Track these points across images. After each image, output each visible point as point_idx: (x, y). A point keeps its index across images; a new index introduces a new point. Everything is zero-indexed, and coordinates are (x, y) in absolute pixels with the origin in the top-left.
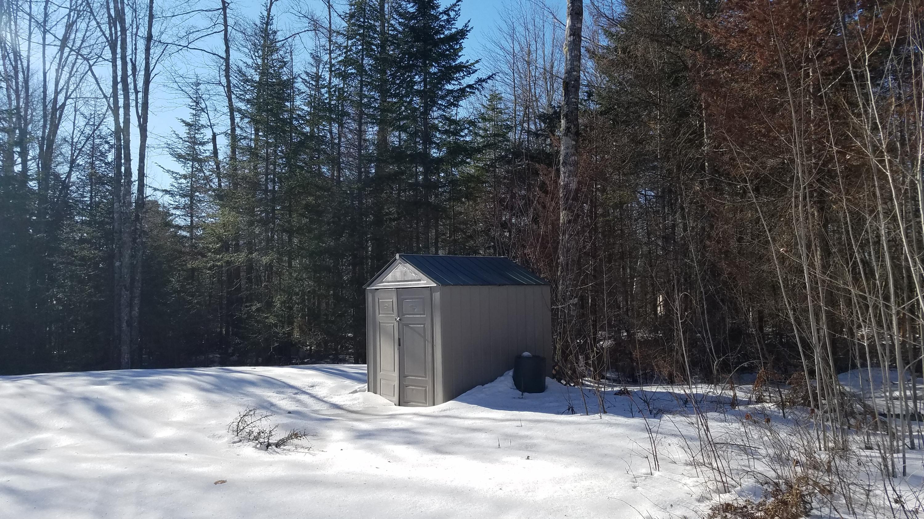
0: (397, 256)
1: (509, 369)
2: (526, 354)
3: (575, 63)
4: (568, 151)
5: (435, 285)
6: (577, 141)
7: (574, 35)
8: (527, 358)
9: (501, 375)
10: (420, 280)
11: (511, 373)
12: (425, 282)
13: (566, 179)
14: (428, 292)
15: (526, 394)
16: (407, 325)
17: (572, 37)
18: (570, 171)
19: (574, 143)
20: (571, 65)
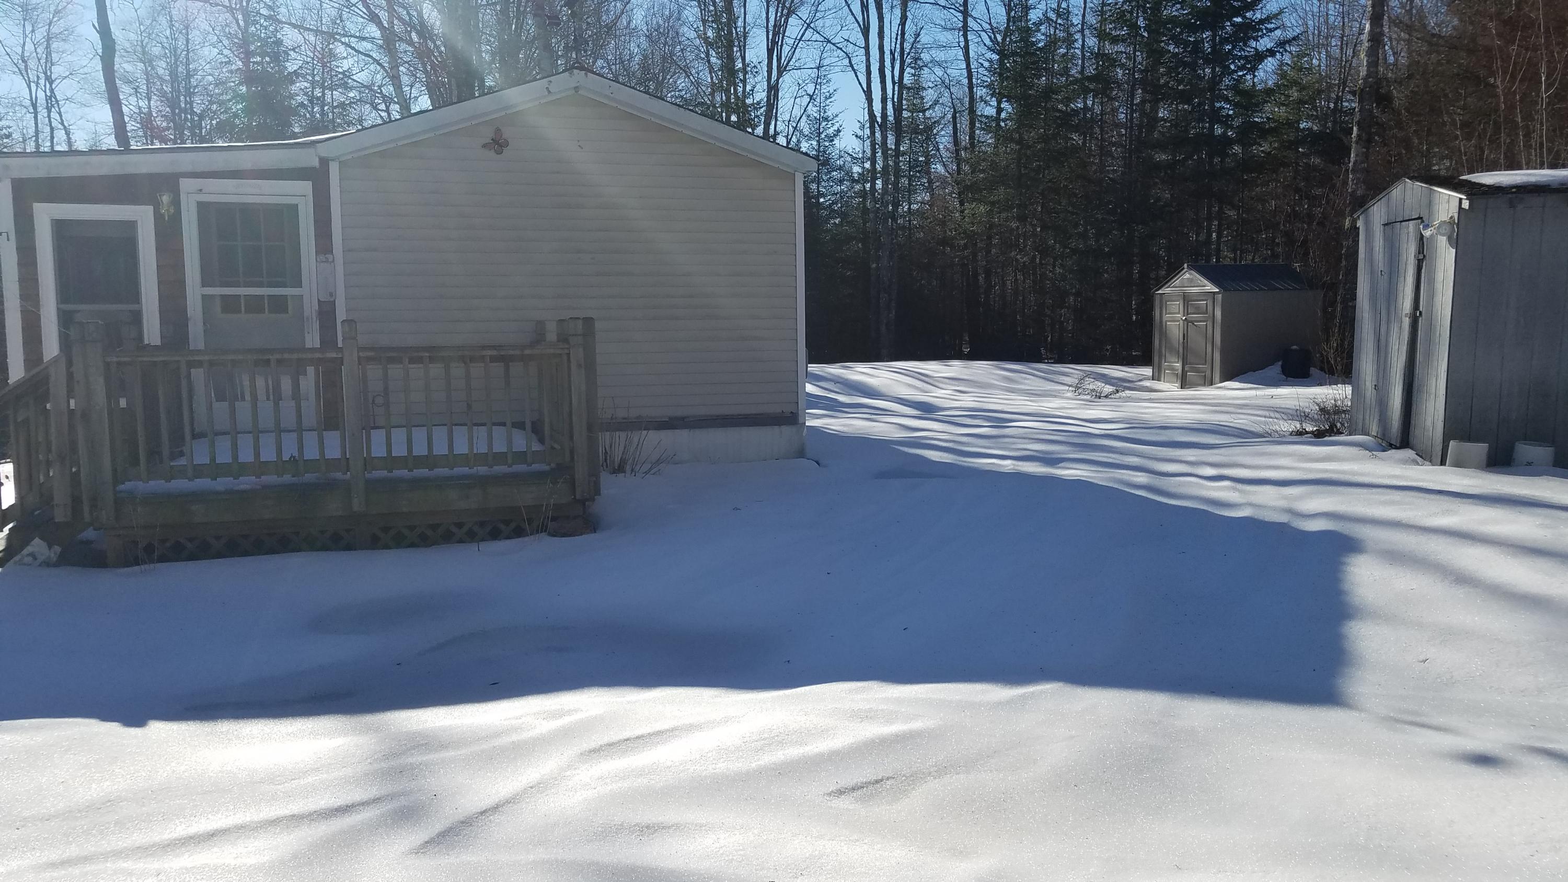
0: (1185, 266)
1: (1279, 361)
2: (1295, 347)
3: (1372, 69)
4: (1358, 158)
5: (1218, 290)
6: (1368, 149)
7: (1371, 41)
8: (1295, 350)
9: (1273, 364)
10: (1204, 286)
11: (1280, 363)
12: (1210, 288)
13: (1354, 186)
14: (1212, 294)
15: (1289, 379)
16: (1192, 322)
17: (1370, 42)
18: (1358, 179)
19: (1364, 150)
20: (1367, 71)
